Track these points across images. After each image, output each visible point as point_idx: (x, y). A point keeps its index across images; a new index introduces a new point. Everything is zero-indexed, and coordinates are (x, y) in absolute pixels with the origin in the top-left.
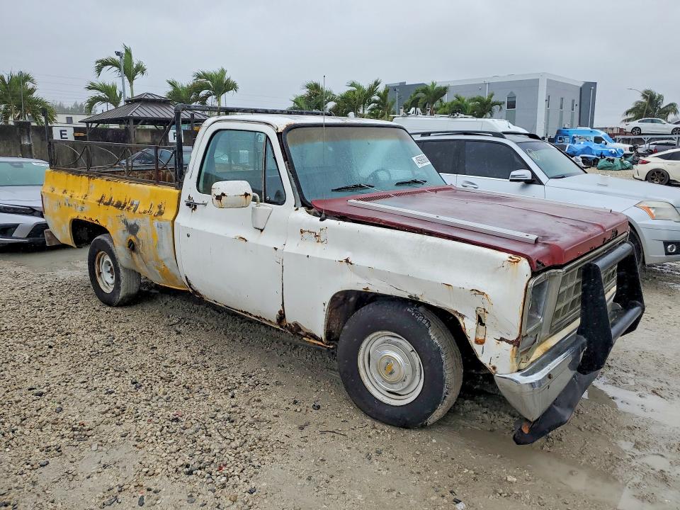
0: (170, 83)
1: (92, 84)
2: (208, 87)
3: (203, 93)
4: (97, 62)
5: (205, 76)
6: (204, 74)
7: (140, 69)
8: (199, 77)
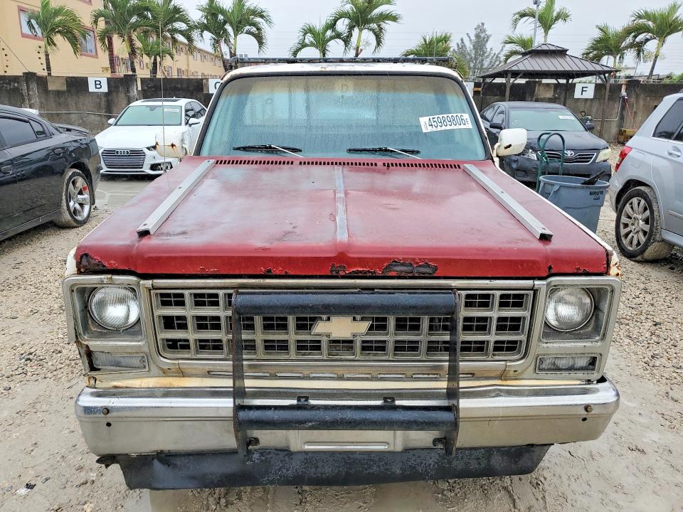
0: (600, 29)
1: (509, 38)
2: (647, 30)
3: (641, 37)
4: (515, 15)
5: (647, 16)
6: (646, 13)
7: (563, 16)
8: (640, 17)
